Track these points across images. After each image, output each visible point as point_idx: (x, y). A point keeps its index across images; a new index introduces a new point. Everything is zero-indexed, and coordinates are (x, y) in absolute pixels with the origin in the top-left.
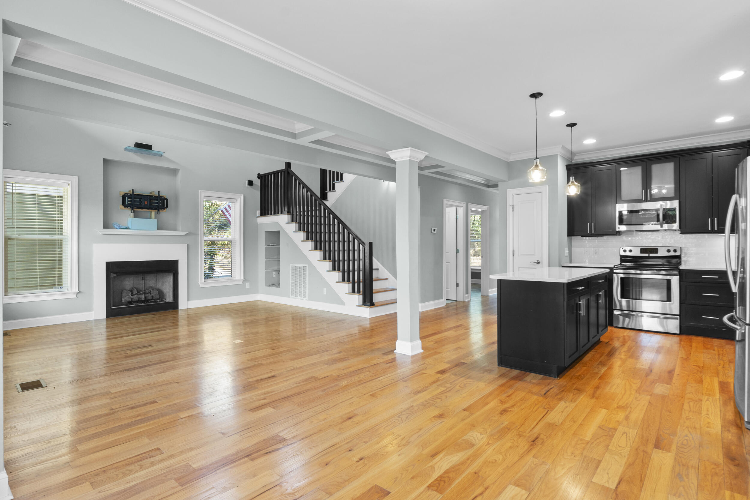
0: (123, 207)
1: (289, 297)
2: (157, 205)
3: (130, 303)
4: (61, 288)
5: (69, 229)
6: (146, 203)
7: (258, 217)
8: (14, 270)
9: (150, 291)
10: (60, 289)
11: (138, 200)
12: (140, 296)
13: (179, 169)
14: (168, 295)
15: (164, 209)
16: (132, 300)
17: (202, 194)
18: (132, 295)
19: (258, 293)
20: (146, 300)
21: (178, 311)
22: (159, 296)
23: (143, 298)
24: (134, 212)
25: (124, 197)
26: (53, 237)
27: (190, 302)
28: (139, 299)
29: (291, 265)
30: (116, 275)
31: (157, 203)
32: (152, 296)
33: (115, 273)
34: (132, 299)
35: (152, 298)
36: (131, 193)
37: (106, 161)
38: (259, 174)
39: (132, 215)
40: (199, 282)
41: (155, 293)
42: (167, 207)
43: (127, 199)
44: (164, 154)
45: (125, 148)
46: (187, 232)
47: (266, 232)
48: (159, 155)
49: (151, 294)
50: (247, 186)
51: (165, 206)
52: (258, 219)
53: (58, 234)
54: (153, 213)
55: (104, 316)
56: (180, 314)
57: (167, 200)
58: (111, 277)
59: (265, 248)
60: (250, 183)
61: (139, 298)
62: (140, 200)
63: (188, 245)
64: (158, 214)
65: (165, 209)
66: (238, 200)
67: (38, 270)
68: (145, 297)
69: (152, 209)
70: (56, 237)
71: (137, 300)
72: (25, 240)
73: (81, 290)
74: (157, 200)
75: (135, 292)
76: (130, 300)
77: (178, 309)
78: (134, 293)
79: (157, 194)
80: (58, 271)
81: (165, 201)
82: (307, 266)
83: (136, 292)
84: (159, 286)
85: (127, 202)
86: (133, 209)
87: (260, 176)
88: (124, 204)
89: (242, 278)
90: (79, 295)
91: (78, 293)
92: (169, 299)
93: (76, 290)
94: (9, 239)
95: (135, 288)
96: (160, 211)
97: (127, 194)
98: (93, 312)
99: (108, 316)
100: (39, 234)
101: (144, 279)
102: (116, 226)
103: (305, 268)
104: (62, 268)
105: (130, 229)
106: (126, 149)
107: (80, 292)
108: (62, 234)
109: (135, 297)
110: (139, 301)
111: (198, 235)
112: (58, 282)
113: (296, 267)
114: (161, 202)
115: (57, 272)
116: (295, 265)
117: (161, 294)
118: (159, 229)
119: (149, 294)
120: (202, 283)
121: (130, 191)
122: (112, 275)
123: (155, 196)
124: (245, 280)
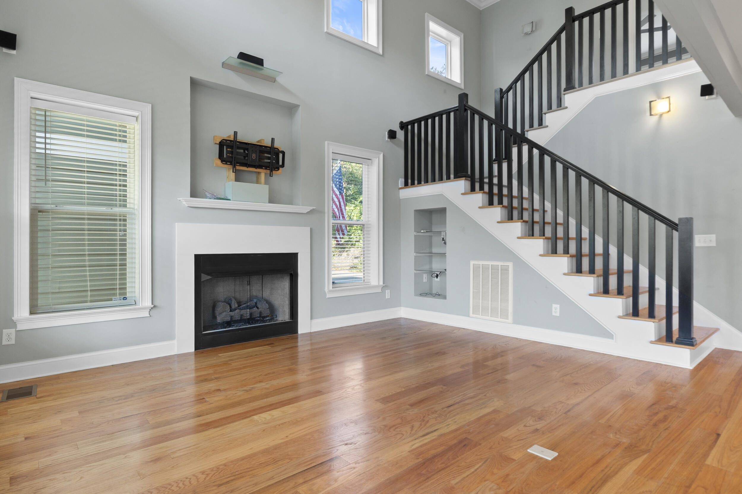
0: (219, 162)
1: (469, 316)
2: (269, 161)
3: (229, 324)
4: (125, 299)
5: (136, 197)
6: (254, 156)
7: (401, 188)
8: (49, 268)
9: (256, 303)
10: (122, 301)
11: (242, 151)
12: (243, 312)
13: (299, 105)
14: (281, 310)
15: (279, 170)
16: (231, 319)
17: (330, 148)
18: (230, 311)
19: (400, 306)
20: (251, 320)
21: (297, 338)
22: (269, 312)
23: (248, 314)
24: (236, 171)
25: (222, 144)
26: (111, 210)
27: (315, 321)
28: (241, 318)
29: (472, 263)
30: (209, 277)
31: (269, 158)
32: (261, 313)
33: (208, 274)
34: (232, 317)
35: (260, 315)
36: (233, 140)
37: (194, 83)
38: (401, 123)
39: (233, 175)
40: (326, 289)
41: (263, 307)
42: (283, 166)
43: (226, 149)
44: (279, 79)
45: (223, 63)
46: (311, 208)
47: (415, 210)
48: (271, 80)
49: (258, 308)
50: (387, 139)
51: (281, 163)
52: (401, 191)
53: (120, 206)
54: (263, 173)
55: (191, 348)
56: (301, 342)
57: (283, 153)
58: (202, 281)
59: (415, 236)
60: (392, 135)
61: (242, 315)
62: (244, 152)
63: (311, 229)
64: (270, 176)
65: (281, 169)
66: (376, 161)
67: (88, 268)
68: (251, 314)
69: (260, 167)
70: (117, 210)
71: (239, 319)
72: (67, 213)
73: (157, 303)
74: (269, 153)
75: (234, 305)
76: (228, 319)
77: (297, 333)
78: (233, 307)
79: (269, 144)
80: (120, 270)
81: (281, 155)
82: (510, 265)
83: (237, 306)
84: (266, 294)
85: (226, 154)
86: (234, 166)
87: (403, 126)
88: (221, 156)
89: (381, 283)
90: (152, 312)
91: (152, 308)
92: (283, 316)
93: (149, 304)
94: (39, 211)
95: (235, 299)
96: (274, 172)
97: (226, 140)
98: (175, 342)
99: (198, 347)
100: (89, 204)
101: (249, 284)
102: (208, 195)
103: (505, 270)
104: (125, 265)
105: (230, 200)
106: (224, 65)
107: (155, 306)
108: (125, 206)
109: (236, 315)
110: (242, 320)
111: (325, 213)
112: (120, 284)
113: (485, 268)
114: (274, 157)
115: (118, 272)
116: (481, 263)
117: (272, 309)
118: (271, 201)
119: (255, 309)
120: (330, 291)
121: (229, 137)
122: (204, 277)
123: (266, 147)
124: (385, 287)
